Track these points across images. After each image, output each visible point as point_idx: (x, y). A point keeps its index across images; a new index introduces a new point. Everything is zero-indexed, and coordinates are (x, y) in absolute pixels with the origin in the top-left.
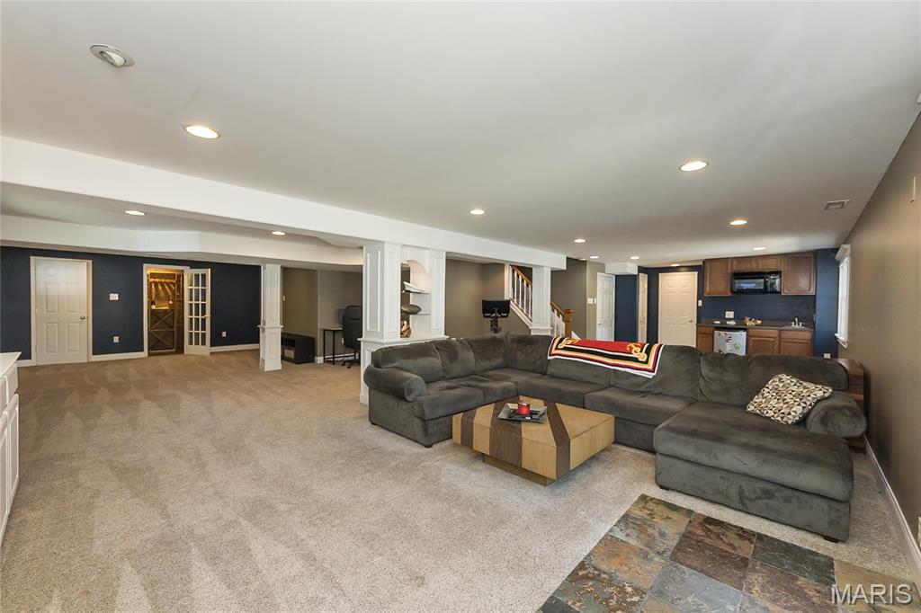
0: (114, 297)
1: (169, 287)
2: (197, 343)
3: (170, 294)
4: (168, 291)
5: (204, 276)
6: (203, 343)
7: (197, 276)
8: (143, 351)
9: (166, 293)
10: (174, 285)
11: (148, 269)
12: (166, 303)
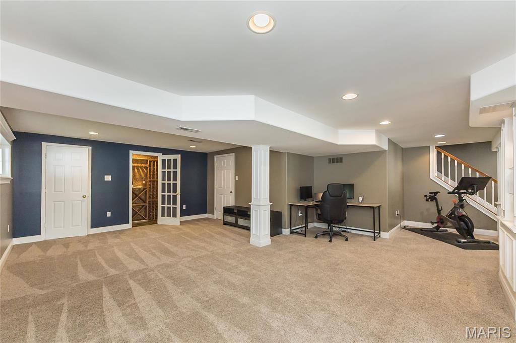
0: (108, 178)
1: (143, 170)
2: (169, 215)
3: (143, 176)
4: (142, 173)
5: (175, 160)
6: (175, 216)
7: (169, 160)
8: (129, 223)
9: (141, 175)
10: (146, 168)
11: (133, 155)
12: (140, 183)
